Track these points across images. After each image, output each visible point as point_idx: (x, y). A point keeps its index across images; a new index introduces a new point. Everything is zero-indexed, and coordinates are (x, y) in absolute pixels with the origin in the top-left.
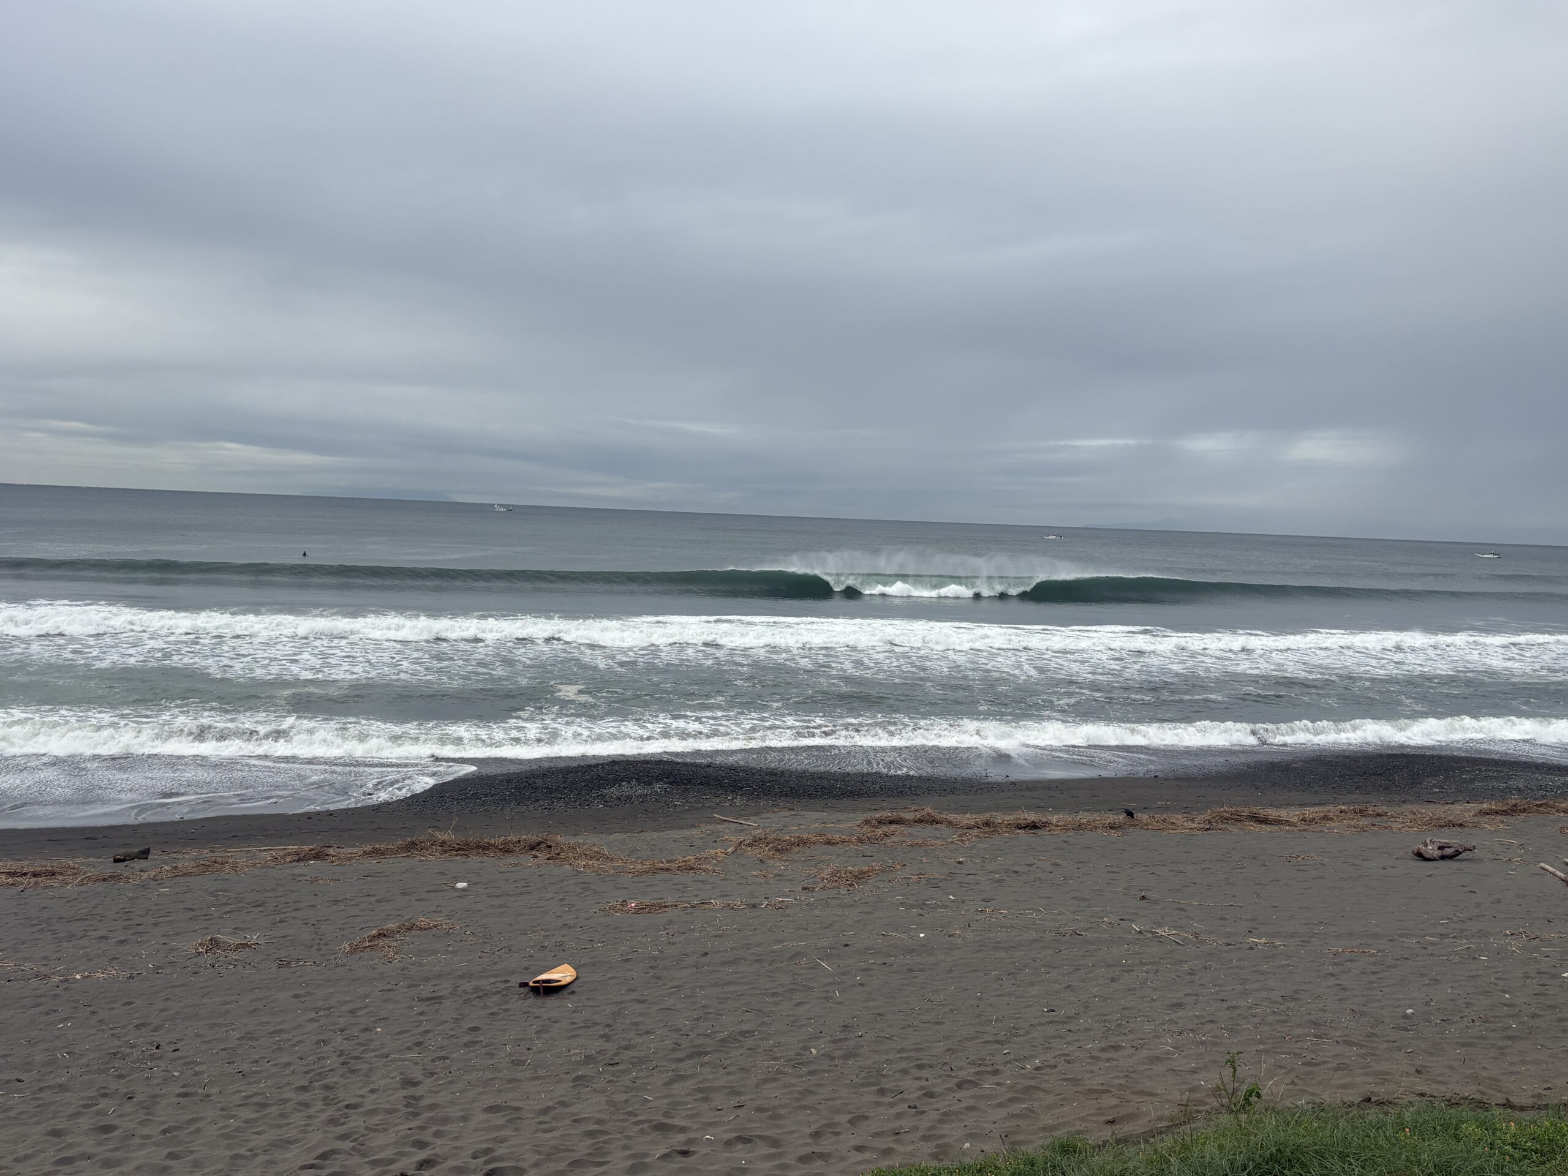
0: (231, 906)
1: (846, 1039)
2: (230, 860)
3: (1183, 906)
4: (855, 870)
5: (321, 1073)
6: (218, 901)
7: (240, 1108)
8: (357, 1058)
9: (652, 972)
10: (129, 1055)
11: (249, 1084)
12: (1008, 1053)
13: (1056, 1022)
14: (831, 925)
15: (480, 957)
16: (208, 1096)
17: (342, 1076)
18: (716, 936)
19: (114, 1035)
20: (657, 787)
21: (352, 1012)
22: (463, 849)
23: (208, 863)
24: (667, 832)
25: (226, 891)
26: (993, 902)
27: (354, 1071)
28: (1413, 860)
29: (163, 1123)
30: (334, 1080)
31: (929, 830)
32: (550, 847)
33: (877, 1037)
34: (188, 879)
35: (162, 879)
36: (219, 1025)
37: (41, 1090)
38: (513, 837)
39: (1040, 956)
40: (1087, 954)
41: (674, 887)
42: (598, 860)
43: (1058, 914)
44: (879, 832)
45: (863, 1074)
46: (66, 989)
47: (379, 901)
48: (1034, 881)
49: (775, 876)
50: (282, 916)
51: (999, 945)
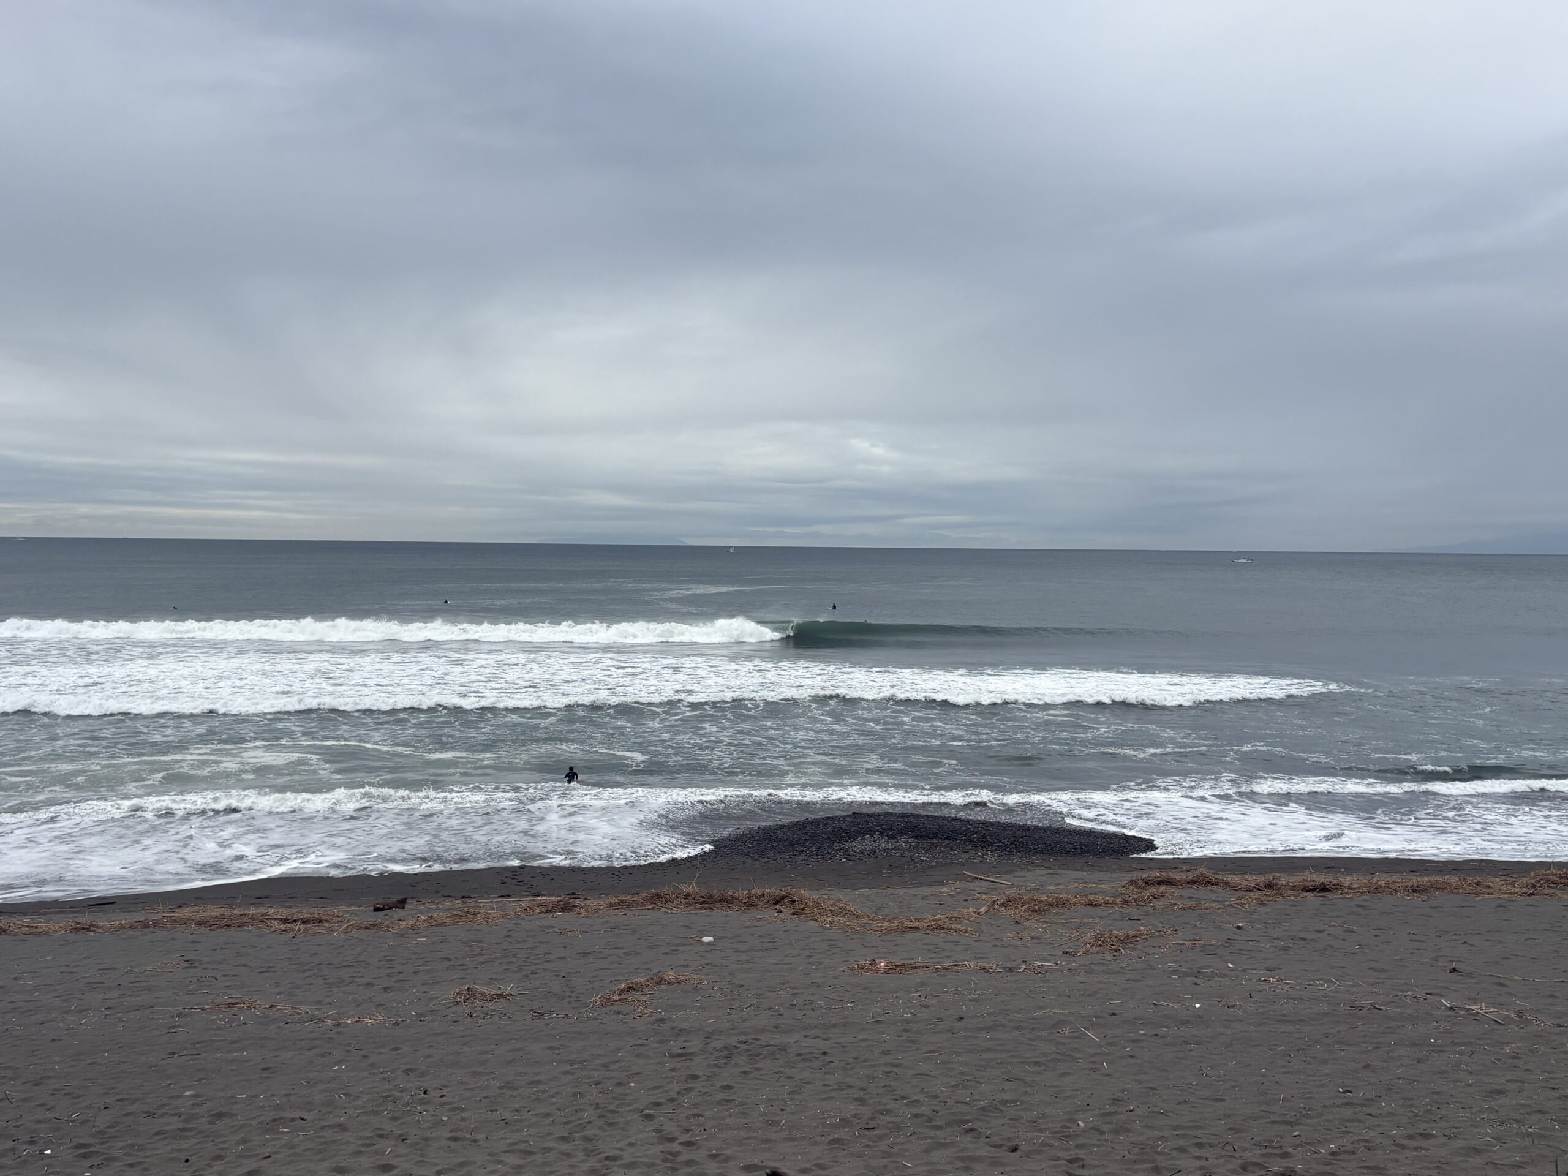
0: (486, 957)
1: (1116, 1113)
2: (482, 911)
3: (1502, 981)
4: (1121, 934)
5: (580, 1124)
6: (472, 951)
7: (507, 1154)
8: (613, 1112)
9: (906, 1035)
10: (399, 1099)
11: (512, 1132)
12: (1299, 1135)
13: (1353, 1104)
14: (1096, 992)
15: (729, 1014)
16: (475, 1141)
17: (600, 1128)
18: (971, 1001)
19: (384, 1079)
20: (902, 841)
21: (605, 1066)
22: (707, 902)
23: (461, 914)
24: (914, 889)
25: (479, 942)
26: (1277, 971)
27: (611, 1124)
29: (436, 1164)
30: (593, 1132)
31: (1203, 892)
32: (794, 901)
33: (1150, 1112)
34: (441, 929)
35: (419, 928)
36: (481, 1074)
37: (323, 1128)
38: (757, 891)
39: (1334, 1031)
40: (1389, 1030)
41: (925, 947)
42: (844, 916)
43: (1353, 986)
44: (1147, 894)
45: (1136, 1150)
46: (339, 1033)
47: (627, 954)
48: (1325, 949)
49: (1033, 938)
50: (534, 968)
51: (1285, 1018)
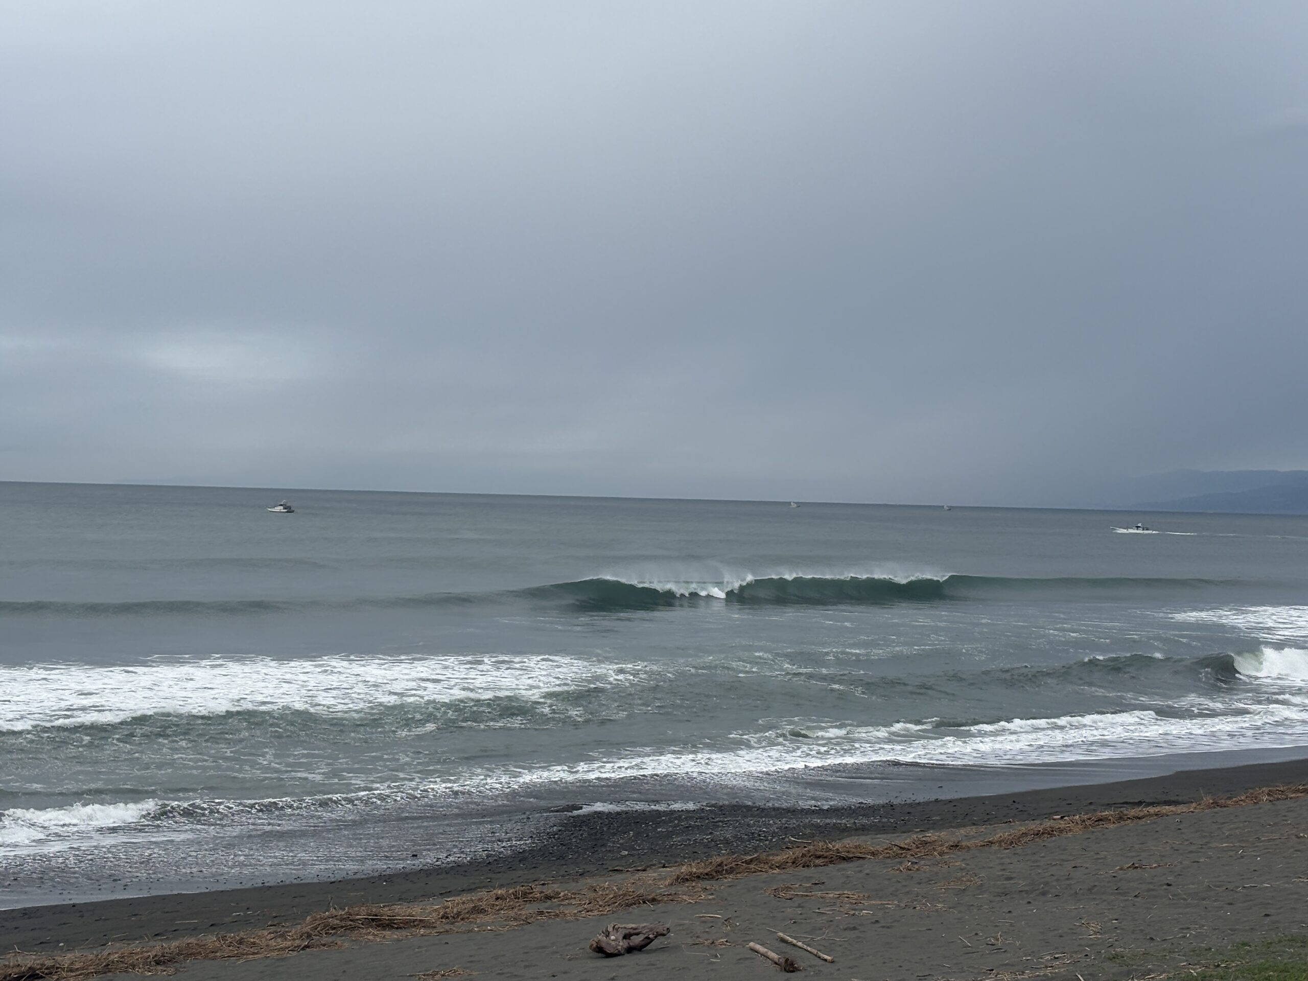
28: (591, 958)
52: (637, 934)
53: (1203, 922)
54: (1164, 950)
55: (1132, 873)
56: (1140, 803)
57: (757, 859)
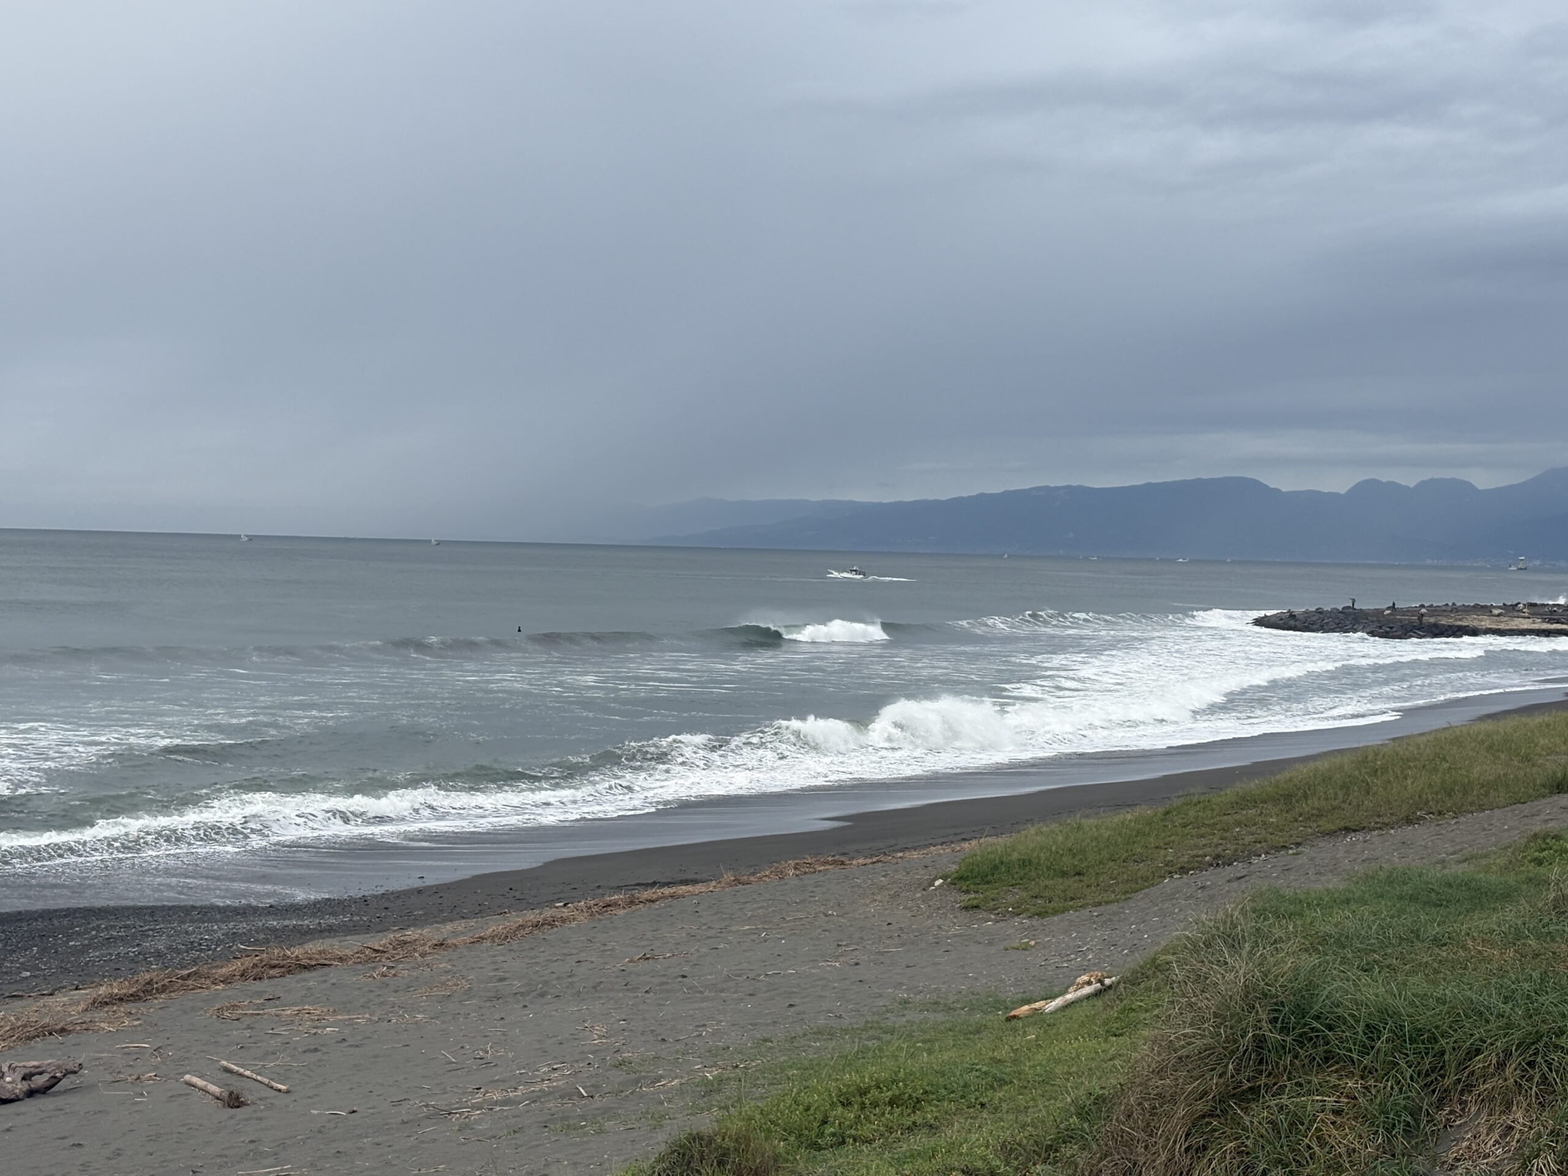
52: (41, 1073)
53: (721, 1017)
54: (677, 1052)
55: (644, 966)
56: (654, 884)
57: (195, 973)
